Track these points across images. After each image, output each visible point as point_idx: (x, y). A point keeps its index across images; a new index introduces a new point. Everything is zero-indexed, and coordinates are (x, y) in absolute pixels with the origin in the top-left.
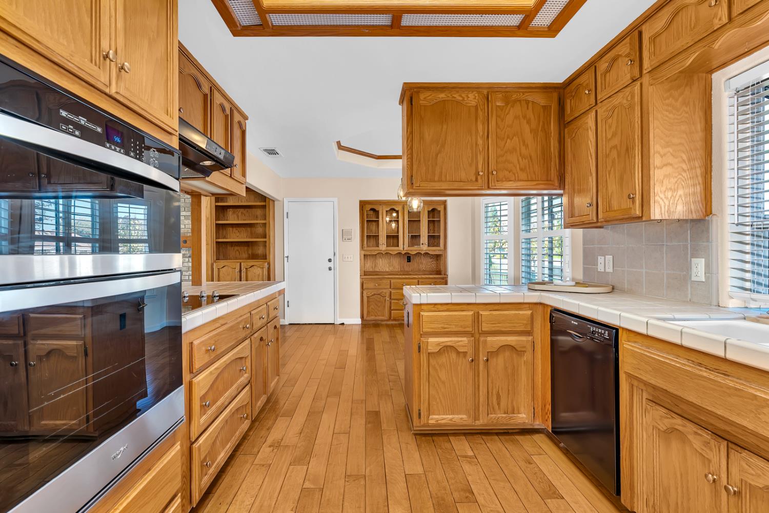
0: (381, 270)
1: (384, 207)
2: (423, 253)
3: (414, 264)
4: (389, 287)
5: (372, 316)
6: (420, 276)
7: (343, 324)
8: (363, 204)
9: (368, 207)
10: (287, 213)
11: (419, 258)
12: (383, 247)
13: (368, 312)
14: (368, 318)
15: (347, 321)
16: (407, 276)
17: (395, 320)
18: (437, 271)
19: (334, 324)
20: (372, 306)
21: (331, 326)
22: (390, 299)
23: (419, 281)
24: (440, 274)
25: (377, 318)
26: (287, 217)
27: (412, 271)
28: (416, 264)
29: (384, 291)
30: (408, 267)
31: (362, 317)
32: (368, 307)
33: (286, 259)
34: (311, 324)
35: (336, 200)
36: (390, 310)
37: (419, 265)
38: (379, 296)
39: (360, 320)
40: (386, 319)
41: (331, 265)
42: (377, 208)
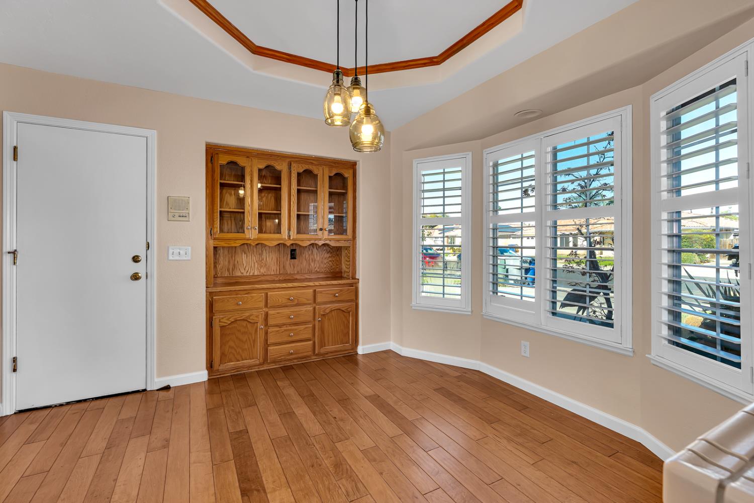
0: (245, 274)
1: (255, 161)
2: (320, 243)
3: (302, 263)
4: (262, 304)
5: (231, 361)
6: (317, 283)
7: (167, 388)
8: (212, 152)
9: (223, 160)
10: (15, 148)
11: (310, 252)
12: (251, 232)
13: (223, 355)
14: (222, 367)
15: (175, 380)
17: (274, 362)
18: (337, 273)
19: (145, 390)
20: (231, 344)
21: (139, 396)
22: (266, 325)
23: (315, 291)
24: (341, 278)
25: (240, 363)
26: (15, 158)
27: (298, 273)
28: (305, 263)
29: (255, 312)
30: (291, 267)
31: (210, 366)
32: (222, 344)
33: (7, 259)
35: (153, 134)
36: (266, 344)
37: (310, 264)
38: (244, 323)
39: (206, 372)
40: (258, 362)
41: (140, 268)
42: (242, 161)
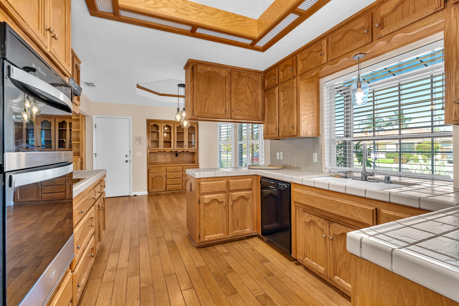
0: (160, 162)
1: (162, 124)
2: (185, 151)
3: (180, 158)
4: (165, 171)
5: (155, 189)
6: (184, 165)
7: (136, 195)
8: (149, 122)
9: (152, 124)
10: (96, 125)
11: (183, 154)
12: (161, 147)
13: (152, 187)
14: (153, 191)
15: (138, 194)
16: (176, 165)
17: (169, 191)
18: (193, 162)
19: (129, 196)
20: (155, 183)
21: (128, 197)
22: (166, 178)
23: (183, 167)
24: (195, 163)
25: (158, 190)
26: (96, 128)
27: (178, 161)
28: (181, 158)
29: (163, 174)
30: (176, 159)
31: (148, 190)
32: (152, 184)
33: (94, 156)
34: (113, 197)
35: (131, 118)
36: (166, 185)
37: (183, 158)
38: (159, 177)
39: (147, 192)
40: (163, 190)
41: (128, 159)
42: (158, 124)
